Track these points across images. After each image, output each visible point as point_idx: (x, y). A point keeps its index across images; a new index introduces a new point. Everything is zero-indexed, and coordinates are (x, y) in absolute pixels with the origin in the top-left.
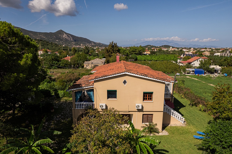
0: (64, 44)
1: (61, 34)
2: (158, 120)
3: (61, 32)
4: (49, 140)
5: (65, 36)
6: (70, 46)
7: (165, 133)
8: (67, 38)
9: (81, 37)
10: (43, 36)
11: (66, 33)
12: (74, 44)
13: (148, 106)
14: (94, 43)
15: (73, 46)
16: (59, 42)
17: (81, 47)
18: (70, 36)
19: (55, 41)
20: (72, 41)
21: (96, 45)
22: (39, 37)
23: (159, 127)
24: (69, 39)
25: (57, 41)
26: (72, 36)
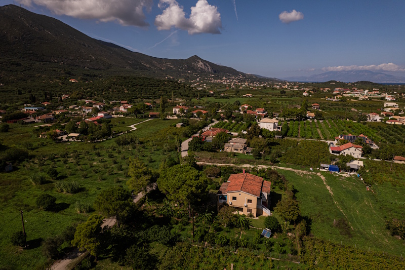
0: (198, 77)
1: (194, 61)
2: (254, 212)
3: (195, 59)
4: (211, 214)
5: (200, 64)
6: (207, 80)
7: (257, 218)
8: (203, 68)
9: (223, 66)
10: (170, 65)
11: (202, 61)
12: (213, 77)
13: (250, 205)
14: (244, 75)
15: (211, 80)
16: (192, 74)
17: (222, 82)
18: (208, 64)
19: (185, 73)
20: (210, 73)
21: (245, 78)
22: (164, 66)
23: (255, 215)
24: (206, 69)
25: (189, 73)
26: (211, 64)
